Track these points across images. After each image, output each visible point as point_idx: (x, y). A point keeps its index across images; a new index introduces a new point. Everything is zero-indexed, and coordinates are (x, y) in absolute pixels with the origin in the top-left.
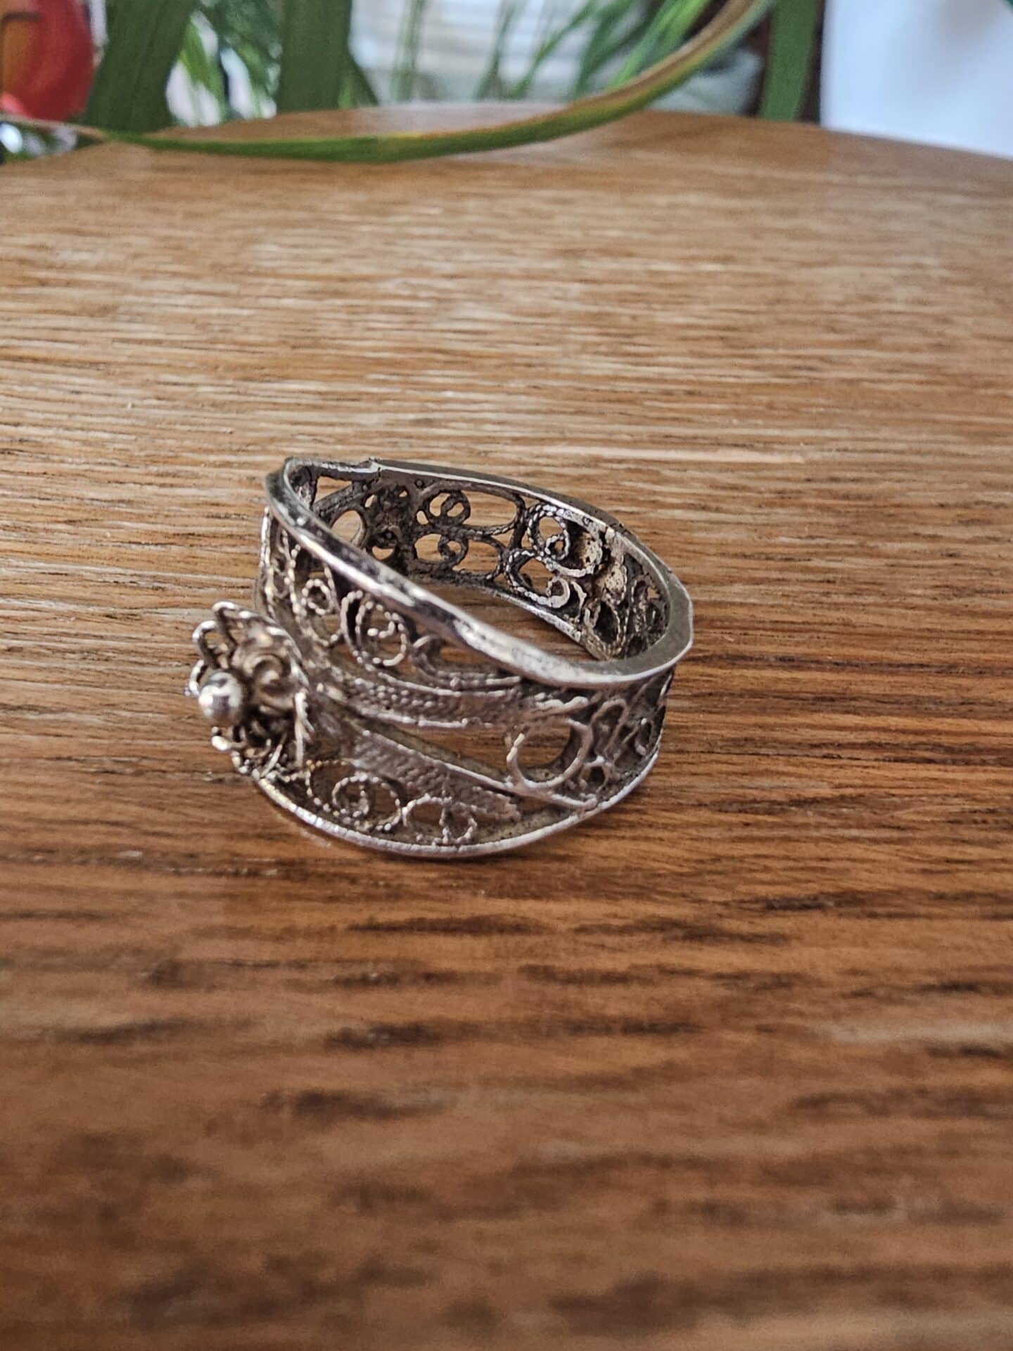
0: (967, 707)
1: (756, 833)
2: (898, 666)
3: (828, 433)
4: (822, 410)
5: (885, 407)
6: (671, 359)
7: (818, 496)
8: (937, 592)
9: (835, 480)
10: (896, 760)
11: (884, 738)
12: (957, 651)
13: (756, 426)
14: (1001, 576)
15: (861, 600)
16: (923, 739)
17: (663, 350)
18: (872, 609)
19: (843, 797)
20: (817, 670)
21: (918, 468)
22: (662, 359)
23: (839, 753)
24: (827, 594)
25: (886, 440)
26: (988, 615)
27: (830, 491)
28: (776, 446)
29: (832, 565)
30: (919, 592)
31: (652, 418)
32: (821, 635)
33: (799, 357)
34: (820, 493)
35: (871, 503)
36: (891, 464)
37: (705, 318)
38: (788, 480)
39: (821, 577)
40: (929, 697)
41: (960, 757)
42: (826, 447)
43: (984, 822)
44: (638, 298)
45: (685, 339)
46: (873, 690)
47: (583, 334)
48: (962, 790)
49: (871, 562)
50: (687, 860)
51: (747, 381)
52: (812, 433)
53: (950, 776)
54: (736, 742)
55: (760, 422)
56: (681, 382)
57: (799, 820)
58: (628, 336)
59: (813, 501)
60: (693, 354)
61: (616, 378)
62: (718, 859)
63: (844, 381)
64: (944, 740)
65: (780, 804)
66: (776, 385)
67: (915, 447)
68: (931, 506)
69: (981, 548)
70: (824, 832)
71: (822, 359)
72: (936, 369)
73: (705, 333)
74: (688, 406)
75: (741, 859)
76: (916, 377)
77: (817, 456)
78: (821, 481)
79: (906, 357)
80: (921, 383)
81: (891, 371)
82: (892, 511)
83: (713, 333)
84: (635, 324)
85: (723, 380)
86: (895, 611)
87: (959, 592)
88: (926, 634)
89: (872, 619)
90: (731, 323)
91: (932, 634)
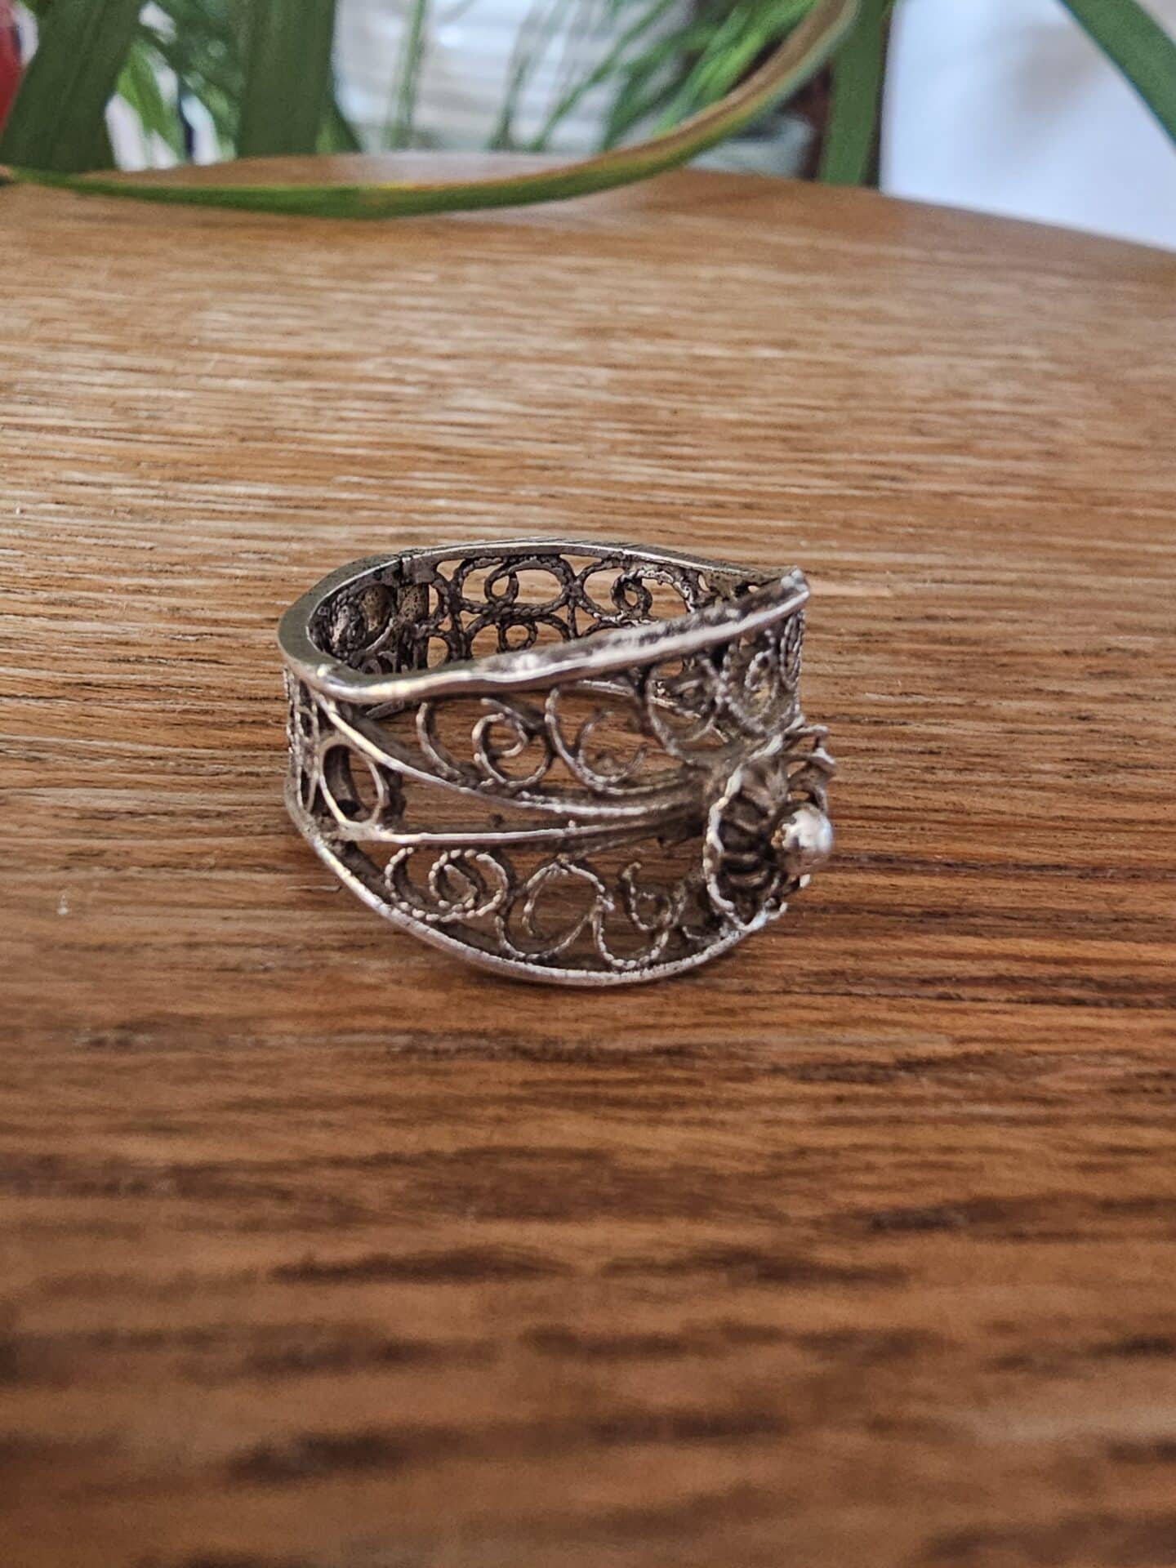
0: (1121, 925)
1: (854, 1111)
2: (1029, 867)
3: (920, 559)
4: (911, 530)
5: (988, 527)
6: (723, 464)
7: (911, 640)
8: (1067, 767)
9: (930, 618)
10: (1034, 1001)
11: (1017, 969)
12: (1102, 846)
13: (831, 548)
14: (1149, 745)
15: (973, 778)
16: (1066, 971)
17: (711, 452)
18: (992, 790)
19: (967, 1057)
20: (923, 873)
21: (1034, 605)
22: (710, 464)
23: (959, 991)
24: (931, 769)
25: (993, 569)
26: (1136, 798)
27: (926, 633)
28: (856, 575)
29: (935, 730)
30: (1047, 767)
31: (699, 537)
32: (926, 825)
33: (882, 464)
34: (913, 636)
35: (979, 649)
36: (1000, 599)
37: (761, 413)
38: (874, 618)
39: (920, 746)
40: (1073, 912)
41: (1116, 996)
42: (918, 576)
43: (1159, 1091)
44: (679, 387)
45: (739, 439)
46: (998, 902)
47: (609, 430)
48: (1127, 1043)
49: (983, 726)
50: (760, 1155)
51: (816, 492)
52: (900, 558)
53: (1105, 1023)
54: (821, 978)
55: (834, 544)
56: (733, 493)
57: (908, 1090)
58: (667, 434)
59: (905, 646)
60: (748, 457)
61: (655, 486)
62: (802, 1152)
63: (935, 494)
64: (1095, 972)
65: (884, 1067)
66: (854, 497)
67: (1027, 577)
68: (1054, 654)
69: (1118, 709)
70: (946, 1109)
71: (908, 467)
72: (1046, 482)
73: (762, 432)
74: (745, 522)
75: (835, 1152)
76: (1022, 490)
77: (907, 588)
78: (915, 620)
79: (1009, 465)
80: (1027, 498)
81: (991, 483)
82: (1005, 660)
83: (771, 432)
84: (675, 419)
85: (787, 490)
86: (1017, 792)
87: (1098, 766)
88: (1058, 823)
89: (989, 803)
90: (793, 421)
91: (1067, 825)
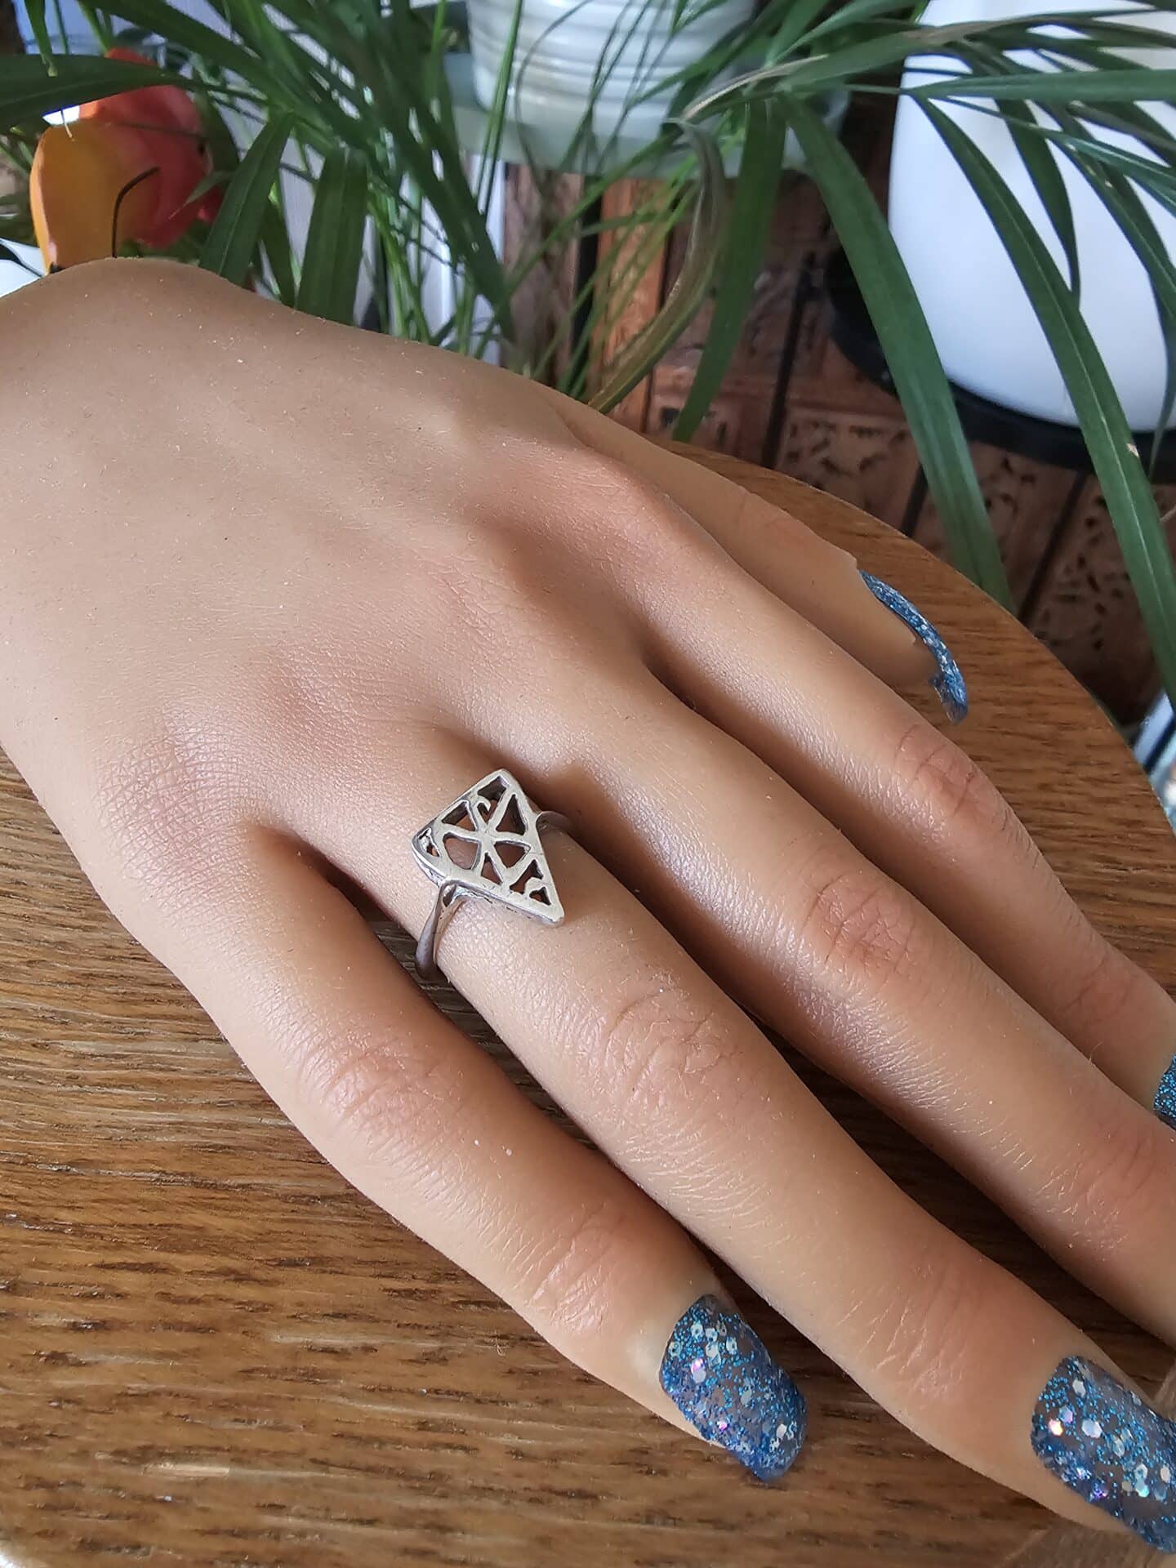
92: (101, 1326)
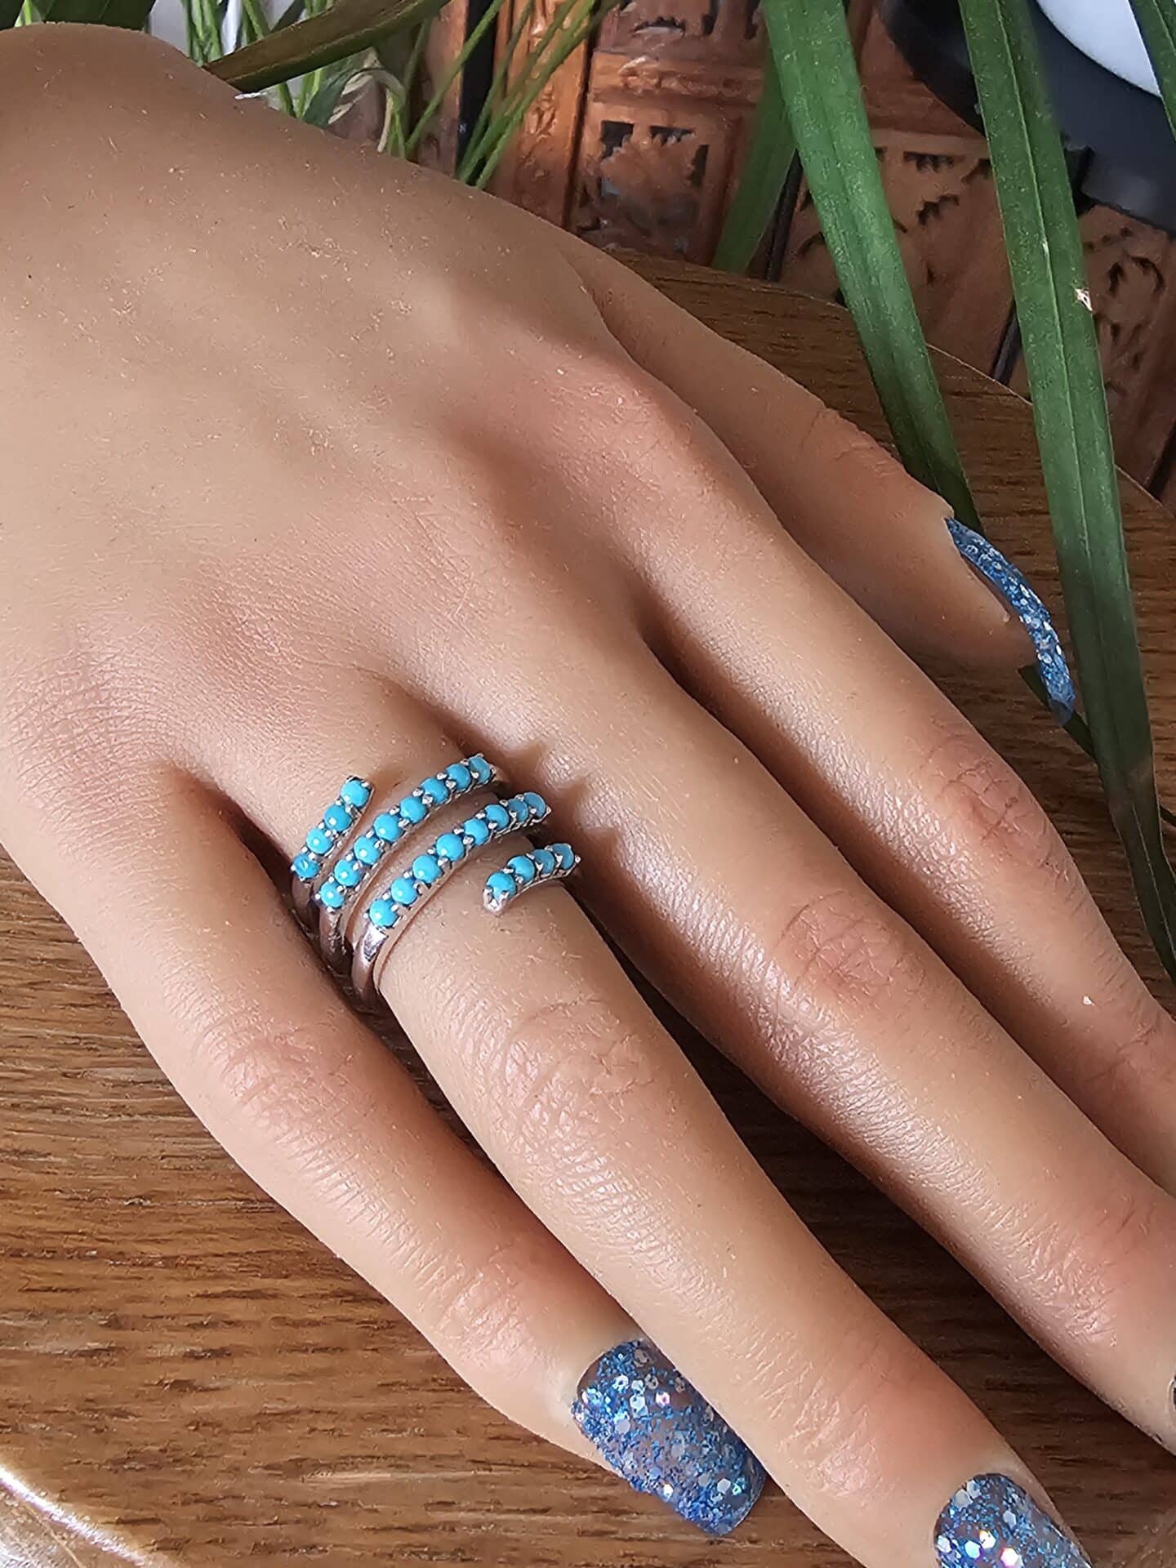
92: (220, 1353)
